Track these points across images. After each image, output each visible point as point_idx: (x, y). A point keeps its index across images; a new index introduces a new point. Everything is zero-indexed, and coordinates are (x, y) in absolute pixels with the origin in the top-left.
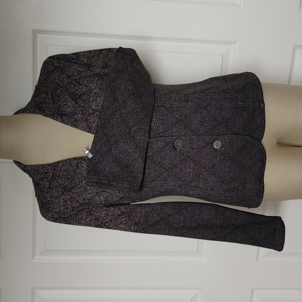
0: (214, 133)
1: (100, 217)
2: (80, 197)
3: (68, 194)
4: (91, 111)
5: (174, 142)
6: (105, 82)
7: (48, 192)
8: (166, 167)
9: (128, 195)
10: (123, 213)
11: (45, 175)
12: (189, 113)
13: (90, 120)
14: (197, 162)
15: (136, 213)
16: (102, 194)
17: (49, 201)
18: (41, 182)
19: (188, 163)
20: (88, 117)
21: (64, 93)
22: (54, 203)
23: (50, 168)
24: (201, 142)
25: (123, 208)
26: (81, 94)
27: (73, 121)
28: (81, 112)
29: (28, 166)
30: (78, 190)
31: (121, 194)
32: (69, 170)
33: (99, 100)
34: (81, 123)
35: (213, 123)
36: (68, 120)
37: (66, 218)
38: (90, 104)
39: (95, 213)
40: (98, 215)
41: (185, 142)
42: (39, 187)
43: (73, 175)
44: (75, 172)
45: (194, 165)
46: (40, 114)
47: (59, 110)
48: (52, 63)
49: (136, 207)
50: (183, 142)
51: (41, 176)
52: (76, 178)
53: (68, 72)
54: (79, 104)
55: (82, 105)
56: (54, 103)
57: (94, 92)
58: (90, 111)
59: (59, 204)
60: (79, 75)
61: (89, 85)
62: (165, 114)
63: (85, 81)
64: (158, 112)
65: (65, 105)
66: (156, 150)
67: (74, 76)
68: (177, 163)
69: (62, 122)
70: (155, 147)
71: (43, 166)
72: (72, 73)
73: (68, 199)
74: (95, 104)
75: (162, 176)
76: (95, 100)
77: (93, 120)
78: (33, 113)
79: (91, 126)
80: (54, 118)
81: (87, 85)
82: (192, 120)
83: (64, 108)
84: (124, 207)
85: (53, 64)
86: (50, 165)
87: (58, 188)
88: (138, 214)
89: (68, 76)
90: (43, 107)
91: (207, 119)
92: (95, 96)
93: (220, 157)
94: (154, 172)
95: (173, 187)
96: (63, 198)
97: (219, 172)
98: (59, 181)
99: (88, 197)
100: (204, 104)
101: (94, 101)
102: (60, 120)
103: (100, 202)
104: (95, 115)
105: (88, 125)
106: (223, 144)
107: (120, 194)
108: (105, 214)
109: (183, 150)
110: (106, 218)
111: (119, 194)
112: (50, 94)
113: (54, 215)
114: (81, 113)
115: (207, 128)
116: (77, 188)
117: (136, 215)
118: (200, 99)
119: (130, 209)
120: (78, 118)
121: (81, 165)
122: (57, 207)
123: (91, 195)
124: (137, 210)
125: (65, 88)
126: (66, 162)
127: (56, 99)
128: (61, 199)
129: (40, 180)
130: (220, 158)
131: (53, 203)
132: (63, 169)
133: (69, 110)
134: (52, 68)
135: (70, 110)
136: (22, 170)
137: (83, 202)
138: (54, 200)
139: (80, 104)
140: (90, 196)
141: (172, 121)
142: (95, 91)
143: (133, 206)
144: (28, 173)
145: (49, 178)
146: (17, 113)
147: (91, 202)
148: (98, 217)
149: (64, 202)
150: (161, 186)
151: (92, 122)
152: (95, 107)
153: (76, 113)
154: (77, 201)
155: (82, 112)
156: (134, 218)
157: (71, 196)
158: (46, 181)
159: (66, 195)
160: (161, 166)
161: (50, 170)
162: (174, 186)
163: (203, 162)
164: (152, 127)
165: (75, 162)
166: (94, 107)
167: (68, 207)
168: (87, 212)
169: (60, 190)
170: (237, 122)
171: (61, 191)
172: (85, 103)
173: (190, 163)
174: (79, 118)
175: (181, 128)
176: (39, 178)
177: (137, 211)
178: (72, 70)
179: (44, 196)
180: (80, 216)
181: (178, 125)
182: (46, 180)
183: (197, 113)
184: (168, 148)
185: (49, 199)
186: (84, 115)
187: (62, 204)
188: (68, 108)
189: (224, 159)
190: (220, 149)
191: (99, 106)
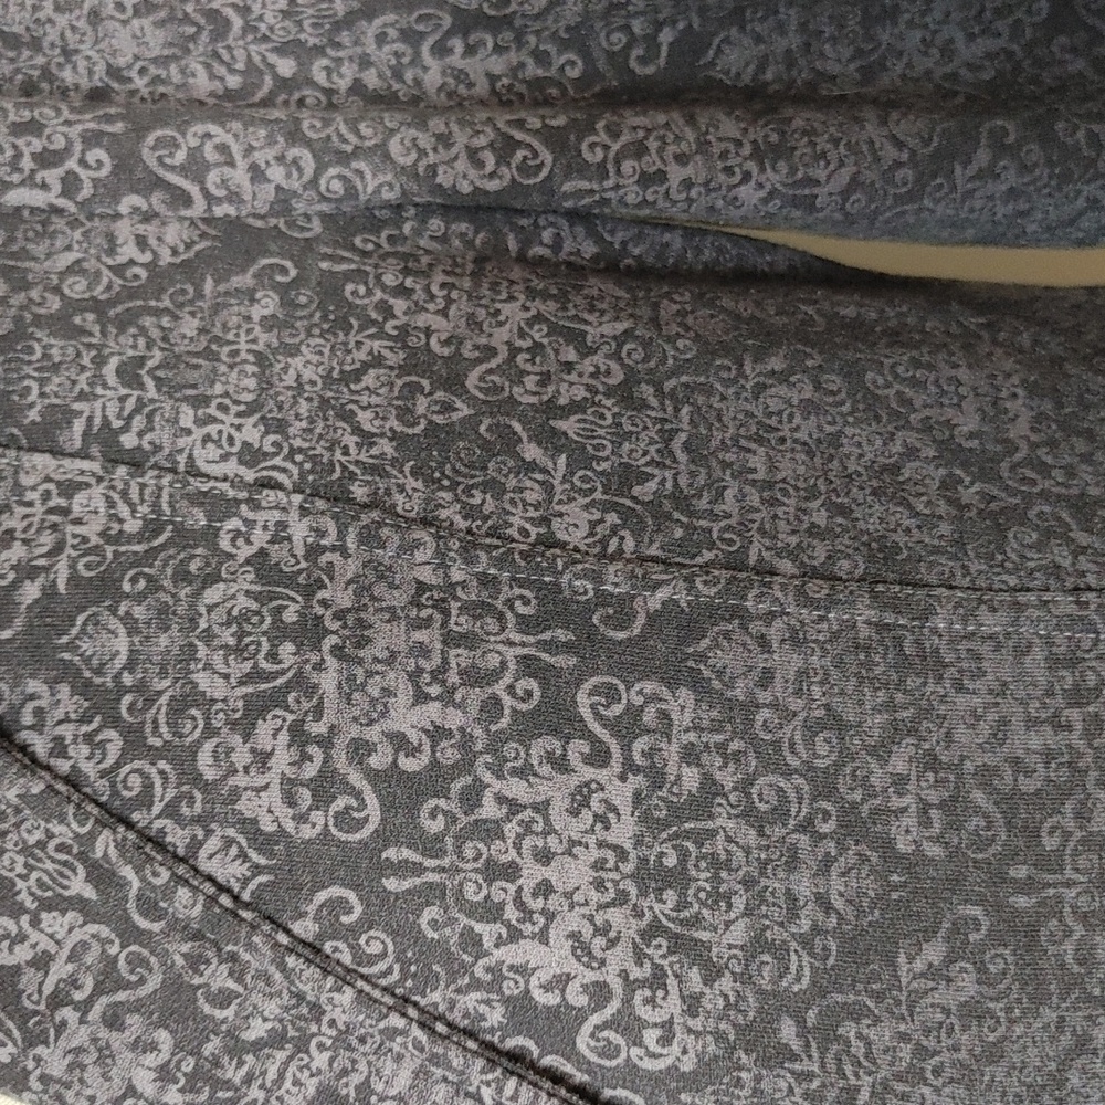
4: (240, 869)
13: (223, 999)
20: (195, 962)
26: (50, 591)
34: (105, 1056)
38: (204, 758)
57: (245, 552)
61: (162, 435)
63: (98, 379)
74: (281, 762)
76: (276, 699)
77: (272, 1008)
101: (257, 708)
114: (89, 893)
142: (260, 538)
151: (257, 1030)
155: (101, 875)
166: (268, 809)
172: (135, 744)
174: (60, 970)
186: (129, 933)
191: (355, 778)
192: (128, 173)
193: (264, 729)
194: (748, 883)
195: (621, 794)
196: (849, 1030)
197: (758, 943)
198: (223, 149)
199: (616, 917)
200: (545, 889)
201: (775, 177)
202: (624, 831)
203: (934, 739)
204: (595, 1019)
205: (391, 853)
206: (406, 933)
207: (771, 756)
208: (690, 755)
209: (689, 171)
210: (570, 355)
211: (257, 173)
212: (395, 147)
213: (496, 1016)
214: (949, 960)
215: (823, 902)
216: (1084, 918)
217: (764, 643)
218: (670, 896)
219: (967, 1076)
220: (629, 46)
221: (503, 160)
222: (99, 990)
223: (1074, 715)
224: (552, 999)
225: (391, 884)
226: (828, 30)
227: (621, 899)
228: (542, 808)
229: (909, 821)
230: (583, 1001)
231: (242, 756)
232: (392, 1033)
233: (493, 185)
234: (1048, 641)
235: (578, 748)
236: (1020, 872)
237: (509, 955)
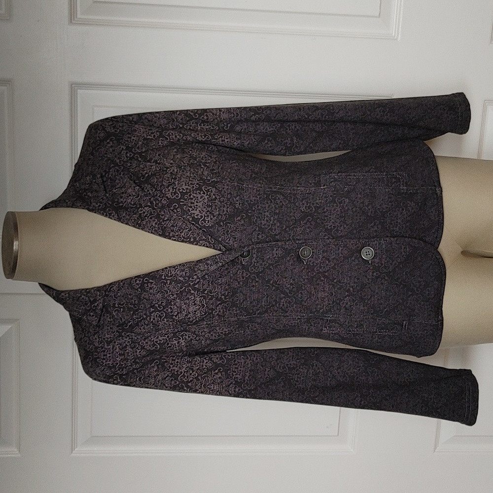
0: (362, 234)
1: (179, 373)
2: (147, 341)
3: (128, 336)
5: (298, 250)
6: (187, 157)
7: (95, 334)
8: (286, 290)
9: (224, 336)
10: (217, 366)
11: (91, 305)
12: (321, 203)
13: (163, 215)
14: (335, 281)
15: (236, 366)
16: (182, 336)
17: (96, 348)
18: (85, 317)
19: (320, 283)
20: (160, 211)
21: (122, 173)
22: (106, 351)
23: (98, 293)
24: (342, 250)
25: (216, 358)
26: (149, 175)
27: (136, 218)
28: (149, 204)
29: (63, 292)
30: (144, 328)
31: (214, 334)
32: (130, 295)
33: (178, 184)
34: (150, 222)
35: (360, 219)
36: (128, 217)
37: (124, 375)
38: (163, 191)
39: (171, 366)
40: (176, 369)
41: (316, 248)
42: (80, 325)
43: (137, 302)
44: (140, 298)
45: (331, 286)
46: (83, 208)
47: (113, 202)
48: (103, 127)
49: (238, 356)
50: (312, 249)
51: (84, 308)
52: (142, 307)
53: (127, 141)
54: (146, 190)
55: (151, 193)
56: (106, 191)
57: (169, 172)
58: (163, 202)
59: (113, 352)
60: (146, 146)
61: (162, 161)
62: (283, 204)
63: (156, 155)
64: (271, 202)
65: (123, 193)
66: (270, 262)
67: (138, 148)
68: (303, 282)
69: (119, 219)
70: (268, 257)
71: (88, 291)
72: (135, 143)
73: (128, 344)
74: (171, 191)
75: (280, 304)
76: (171, 185)
78: (72, 207)
79: (165, 226)
80: (105, 214)
81: (158, 162)
82: (326, 214)
83: (121, 197)
84: (218, 356)
85: (104, 129)
86: (98, 289)
87: (111, 326)
88: (241, 367)
89: (127, 148)
90: (88, 196)
91: (351, 213)
92: (172, 178)
93: (373, 273)
94: (267, 297)
95: (296, 322)
96: (121, 342)
97: (371, 297)
98: (114, 313)
99: (160, 340)
100: (346, 189)
101: (169, 186)
102: (116, 216)
103: (180, 348)
104: (172, 208)
105: (160, 224)
106: (376, 253)
107: (212, 335)
108: (187, 367)
109: (314, 262)
110: (189, 374)
111: (210, 335)
112: (99, 176)
113: (105, 370)
115: (351, 226)
116: (143, 325)
117: (237, 368)
118: (339, 181)
119: (228, 360)
120: (144, 213)
121: (148, 286)
122: (109, 357)
123: (165, 338)
124: (239, 361)
125: (124, 167)
126: (124, 284)
127: (109, 184)
128: (117, 343)
129: (83, 315)
130: (373, 275)
131: (104, 351)
132: (119, 294)
133: (129, 201)
134: (102, 135)
135: (132, 200)
136: (54, 298)
137: (152, 349)
138: (106, 347)
139: (148, 191)
140: (163, 339)
141: (294, 217)
142: (171, 171)
143: (232, 355)
144: (63, 304)
145: (97, 311)
146: (45, 207)
147: (165, 349)
148: (176, 373)
149: (121, 350)
150: (278, 321)
151: (166, 219)
152: (172, 195)
153: (141, 205)
154: (143, 348)
155: (151, 203)
156: (234, 374)
157: (132, 338)
158: (93, 316)
159: (124, 338)
160: (277, 289)
161: (99, 297)
162: (299, 320)
163: (345, 281)
164: (263, 225)
165: (138, 282)
166: (169, 195)
167: (129, 357)
168: (157, 366)
169: (115, 329)
170: (400, 216)
171: (117, 331)
172: (156, 190)
173: (324, 283)
174: (146, 213)
175: (308, 228)
176: (80, 311)
177: (239, 363)
178: (135, 138)
179: (90, 340)
180: (147, 372)
181: (305, 221)
182: (92, 314)
183: (334, 203)
184: (288, 258)
185: (96, 344)
186: (154, 209)
187: (117, 353)
188: (128, 197)
189: (379, 277)
190: (373, 260)
191: (179, 193)
192: (161, 135)
193: (170, 187)
194: (219, 208)
195: (206, 197)
196: (228, 225)
197: (219, 214)
198: (172, 133)
199: (204, 209)
200: (197, 205)
201: (239, 142)
202: (206, 201)
203: (242, 197)
204: (201, 220)
205: (181, 200)
206: (182, 209)
207: (223, 196)
208: (214, 194)
209: (228, 140)
210: (210, 158)
211: (176, 136)
212: (192, 135)
213: (191, 219)
214: (241, 219)
215: (227, 211)
216: (256, 217)
217: (224, 185)
218: (210, 208)
219: (242, 231)
220: (224, 126)
221: (205, 137)
222: (150, 215)
223: (259, 197)
224: (197, 217)
225: (181, 203)
226: (250, 126)
227: (205, 207)
228: (197, 197)
229: (238, 204)
230: (200, 217)
231: (167, 190)
232: (180, 219)
233: (204, 140)
234: (257, 189)
235: (202, 192)
236: (250, 211)
237: (193, 212)
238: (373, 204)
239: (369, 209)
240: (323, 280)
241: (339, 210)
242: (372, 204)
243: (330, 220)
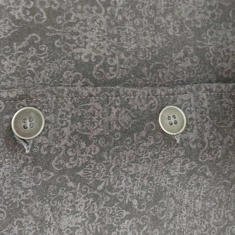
0: (160, 75)
5: (7, 117)
14: (100, 187)
19: (65, 194)
24: (118, 113)
35: (154, 41)
41: (55, 112)
45: (91, 200)
50: (46, 114)
68: (24, 197)
82: (75, 29)
91: (132, 28)
93: (184, 164)
97: (175, 215)
106: (191, 119)
109: (49, 147)
115: (135, 56)
130: (182, 170)
163: (123, 185)
173: (74, 194)
175: (33, 59)
181: (24, 44)
183: (92, 5)
189: (194, 171)
190: (185, 136)
238: (176, 13)
239: (169, 23)
240: (72, 188)
241: (104, 20)
242: (172, 11)
243: (86, 43)
